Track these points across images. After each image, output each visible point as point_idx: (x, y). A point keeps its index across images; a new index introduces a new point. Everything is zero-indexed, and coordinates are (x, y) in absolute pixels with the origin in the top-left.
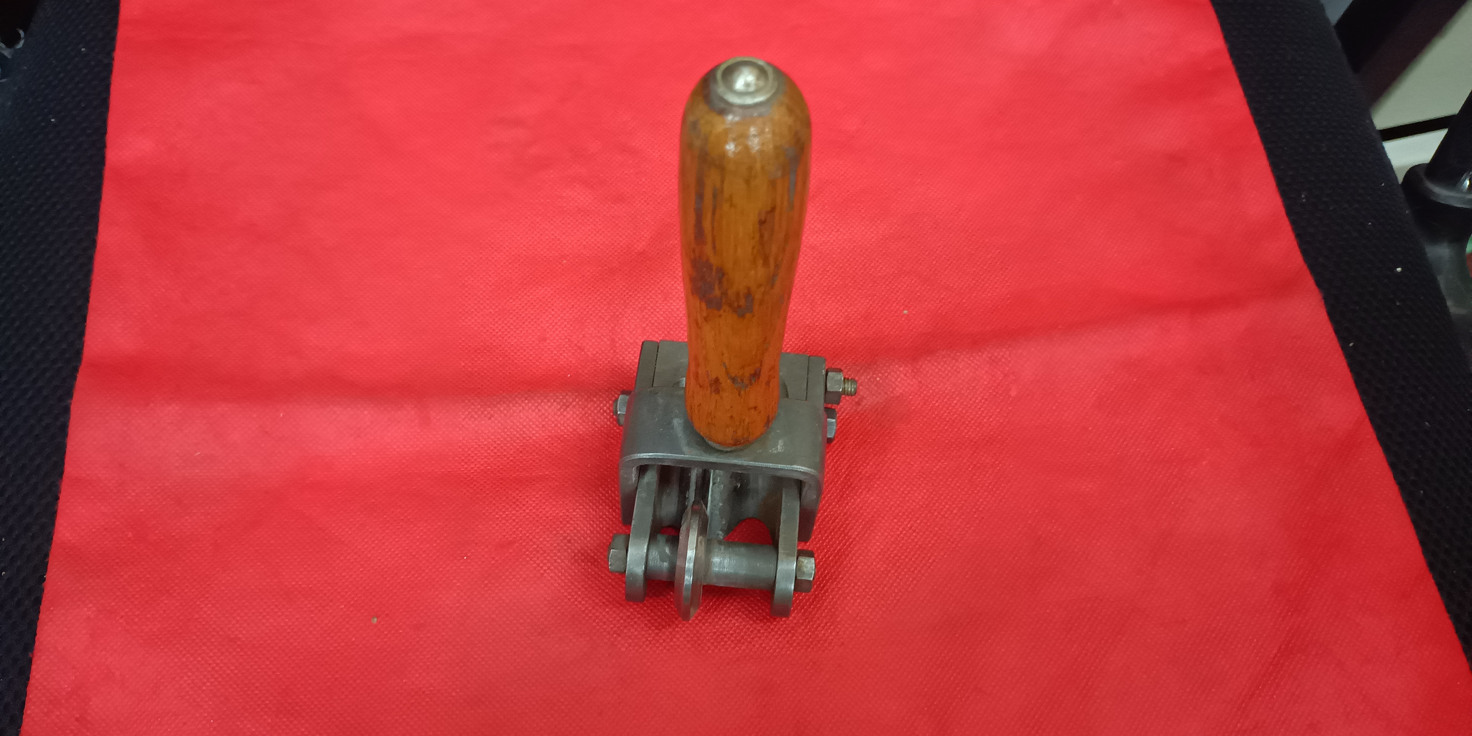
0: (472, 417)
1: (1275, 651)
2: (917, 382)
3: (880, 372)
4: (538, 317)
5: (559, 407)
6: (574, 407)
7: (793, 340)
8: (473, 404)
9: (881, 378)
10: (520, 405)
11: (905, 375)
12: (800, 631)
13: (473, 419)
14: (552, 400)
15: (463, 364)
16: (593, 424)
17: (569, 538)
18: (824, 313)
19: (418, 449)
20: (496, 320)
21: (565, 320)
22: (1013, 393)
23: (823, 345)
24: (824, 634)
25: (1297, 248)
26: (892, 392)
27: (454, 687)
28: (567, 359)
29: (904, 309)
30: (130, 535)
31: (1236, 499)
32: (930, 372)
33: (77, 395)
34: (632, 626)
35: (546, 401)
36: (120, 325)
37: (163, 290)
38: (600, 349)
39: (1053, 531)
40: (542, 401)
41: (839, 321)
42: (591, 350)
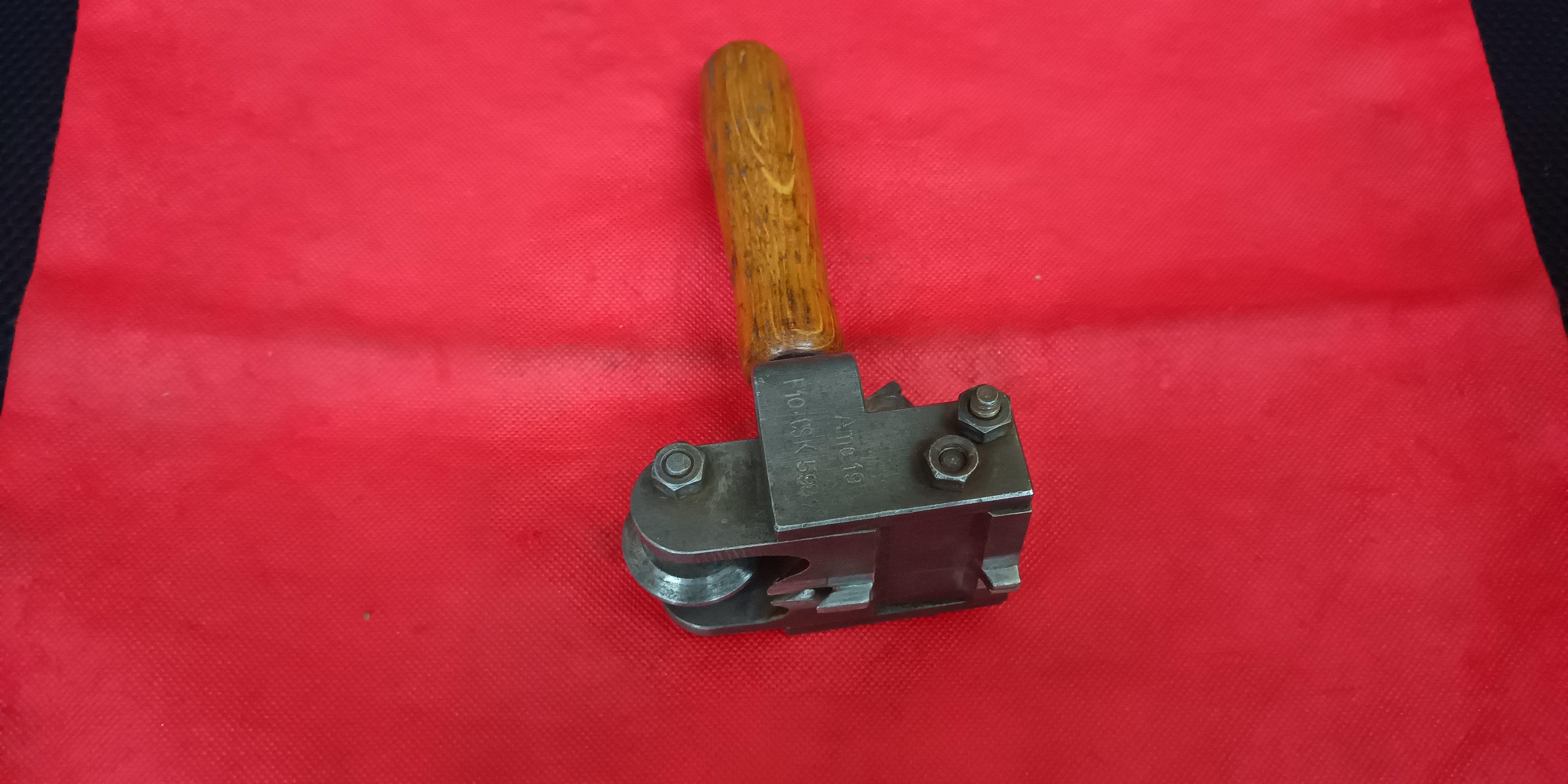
0: (500, 372)
1: (1462, 738)
2: (1047, 361)
3: (1002, 344)
4: (588, 251)
5: (605, 367)
6: (624, 368)
7: (897, 301)
8: (502, 356)
9: (1003, 352)
10: (559, 362)
11: (1033, 351)
12: (879, 667)
13: (502, 375)
14: (598, 358)
15: (494, 305)
16: (646, 389)
17: (608, 532)
18: (937, 272)
19: (433, 407)
20: (538, 252)
21: (621, 257)
22: (1165, 385)
23: (933, 310)
24: (908, 674)
25: (1532, 236)
26: (1014, 371)
27: (458, 705)
28: (621, 305)
29: (1037, 274)
30: (78, 488)
31: (1430, 543)
32: (1064, 350)
33: (26, 313)
34: (677, 647)
35: (590, 358)
36: (81, 229)
37: (136, 188)
38: (661, 295)
39: (1199, 565)
40: (586, 358)
41: (956, 284)
42: (650, 295)
